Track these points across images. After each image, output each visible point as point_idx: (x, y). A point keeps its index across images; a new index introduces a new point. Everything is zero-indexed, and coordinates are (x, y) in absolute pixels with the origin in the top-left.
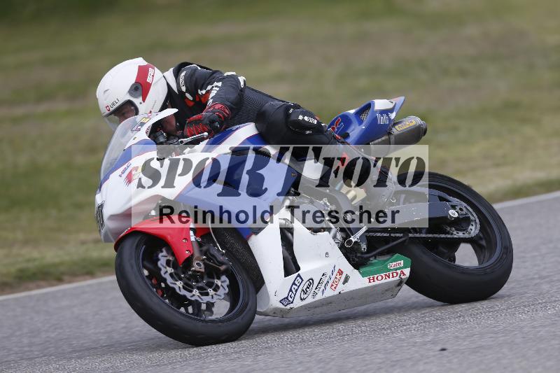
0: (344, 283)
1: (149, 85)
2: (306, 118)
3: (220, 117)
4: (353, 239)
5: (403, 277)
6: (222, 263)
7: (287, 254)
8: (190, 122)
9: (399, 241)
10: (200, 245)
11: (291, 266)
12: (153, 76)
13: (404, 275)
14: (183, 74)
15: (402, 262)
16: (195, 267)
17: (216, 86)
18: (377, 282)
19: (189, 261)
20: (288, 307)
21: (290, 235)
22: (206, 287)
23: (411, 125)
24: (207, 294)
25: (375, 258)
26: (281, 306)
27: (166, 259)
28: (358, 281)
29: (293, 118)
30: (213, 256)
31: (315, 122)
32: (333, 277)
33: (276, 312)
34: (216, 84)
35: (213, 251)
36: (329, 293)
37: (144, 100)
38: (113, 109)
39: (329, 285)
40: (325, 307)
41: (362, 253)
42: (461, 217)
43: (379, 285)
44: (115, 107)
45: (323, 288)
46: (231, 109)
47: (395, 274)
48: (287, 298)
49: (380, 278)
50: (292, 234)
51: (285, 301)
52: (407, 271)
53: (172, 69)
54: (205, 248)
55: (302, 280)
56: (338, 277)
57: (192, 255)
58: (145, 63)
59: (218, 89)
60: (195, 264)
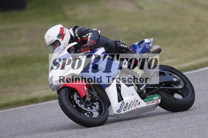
0: (138, 105)
1: (64, 34)
2: (123, 45)
3: (93, 45)
4: (141, 89)
5: (158, 103)
6: (96, 98)
7: (119, 94)
8: (82, 47)
9: (157, 89)
10: (88, 91)
11: (120, 99)
12: (65, 31)
13: (159, 102)
14: (77, 30)
15: (158, 97)
16: (87, 99)
17: (90, 34)
18: (149, 104)
19: (85, 97)
20: (120, 113)
21: (119, 87)
22: (92, 106)
23: (156, 48)
24: (92, 109)
25: (149, 96)
26: (117, 113)
27: (76, 97)
28: (143, 104)
29: (118, 45)
30: (93, 95)
31: (126, 47)
32: (135, 103)
33: (115, 115)
34: (90, 33)
35: (93, 93)
36: (134, 108)
37: (62, 40)
38: (51, 43)
39: (134, 105)
40: (131, 113)
41: (144, 94)
42: (177, 81)
43: (150, 105)
44: (52, 42)
45: (131, 106)
46: (97, 42)
47: (155, 102)
48: (119, 110)
49: (150, 103)
50: (120, 87)
51: (119, 111)
52: (160, 100)
53: (72, 29)
54: (90, 92)
55: (124, 104)
56: (136, 102)
57: (86, 95)
58: (62, 26)
59: (91, 35)
60: (87, 98)
